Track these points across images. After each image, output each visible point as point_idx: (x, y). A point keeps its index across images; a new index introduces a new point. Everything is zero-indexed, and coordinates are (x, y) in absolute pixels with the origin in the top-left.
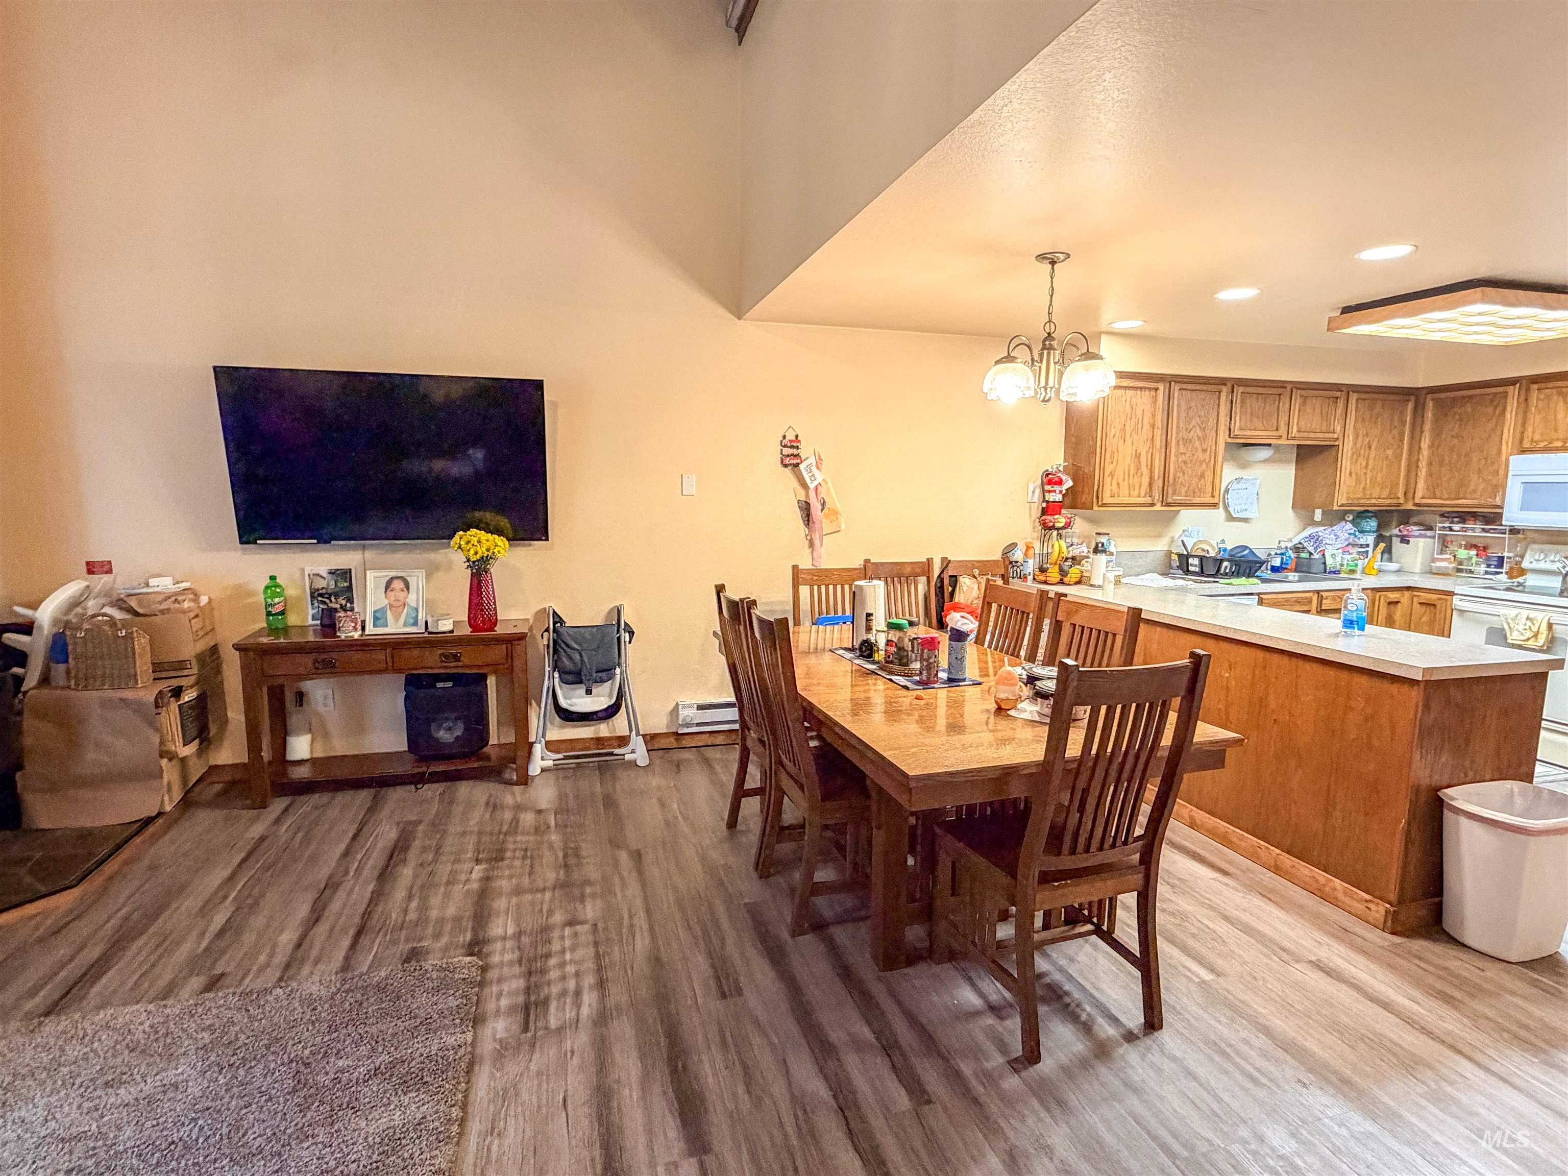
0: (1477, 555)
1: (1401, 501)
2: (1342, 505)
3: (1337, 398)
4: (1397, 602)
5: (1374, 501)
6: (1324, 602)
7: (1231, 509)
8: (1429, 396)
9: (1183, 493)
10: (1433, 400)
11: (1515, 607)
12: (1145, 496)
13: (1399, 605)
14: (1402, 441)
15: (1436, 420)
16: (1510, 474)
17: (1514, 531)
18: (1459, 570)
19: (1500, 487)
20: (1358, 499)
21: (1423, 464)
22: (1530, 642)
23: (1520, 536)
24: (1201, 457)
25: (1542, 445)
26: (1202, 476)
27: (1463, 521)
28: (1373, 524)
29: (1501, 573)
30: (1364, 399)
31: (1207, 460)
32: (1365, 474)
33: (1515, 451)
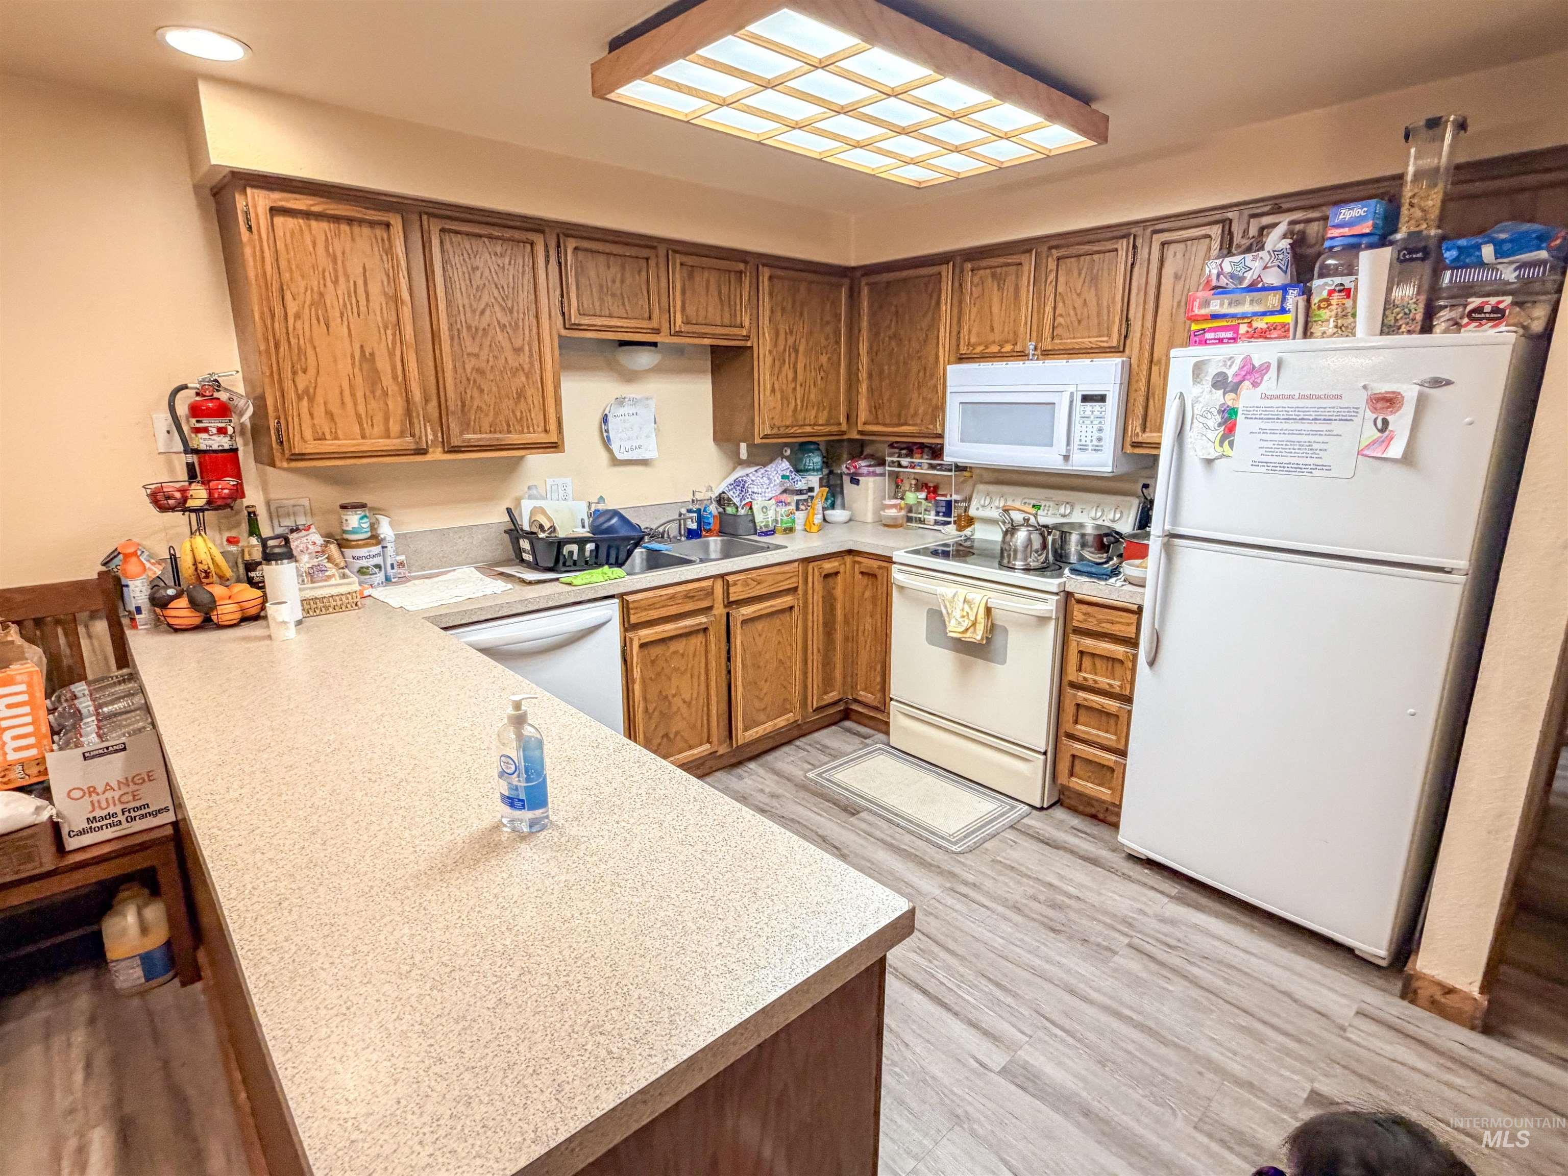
0: (926, 499)
1: (844, 427)
2: (766, 437)
3: (741, 272)
4: (837, 573)
5: (808, 429)
6: (732, 590)
7: (614, 447)
8: (864, 281)
9: (486, 426)
10: (867, 284)
11: (954, 582)
12: (402, 435)
13: (839, 577)
14: (838, 342)
15: (873, 314)
16: (949, 390)
17: (959, 468)
18: (910, 519)
19: (938, 409)
20: (787, 427)
21: (863, 375)
22: (968, 634)
23: (966, 474)
24: (513, 362)
25: (979, 349)
26: (521, 395)
27: (910, 454)
28: (815, 460)
29: (949, 523)
30: (780, 278)
31: (526, 367)
32: (795, 389)
33: (952, 359)
